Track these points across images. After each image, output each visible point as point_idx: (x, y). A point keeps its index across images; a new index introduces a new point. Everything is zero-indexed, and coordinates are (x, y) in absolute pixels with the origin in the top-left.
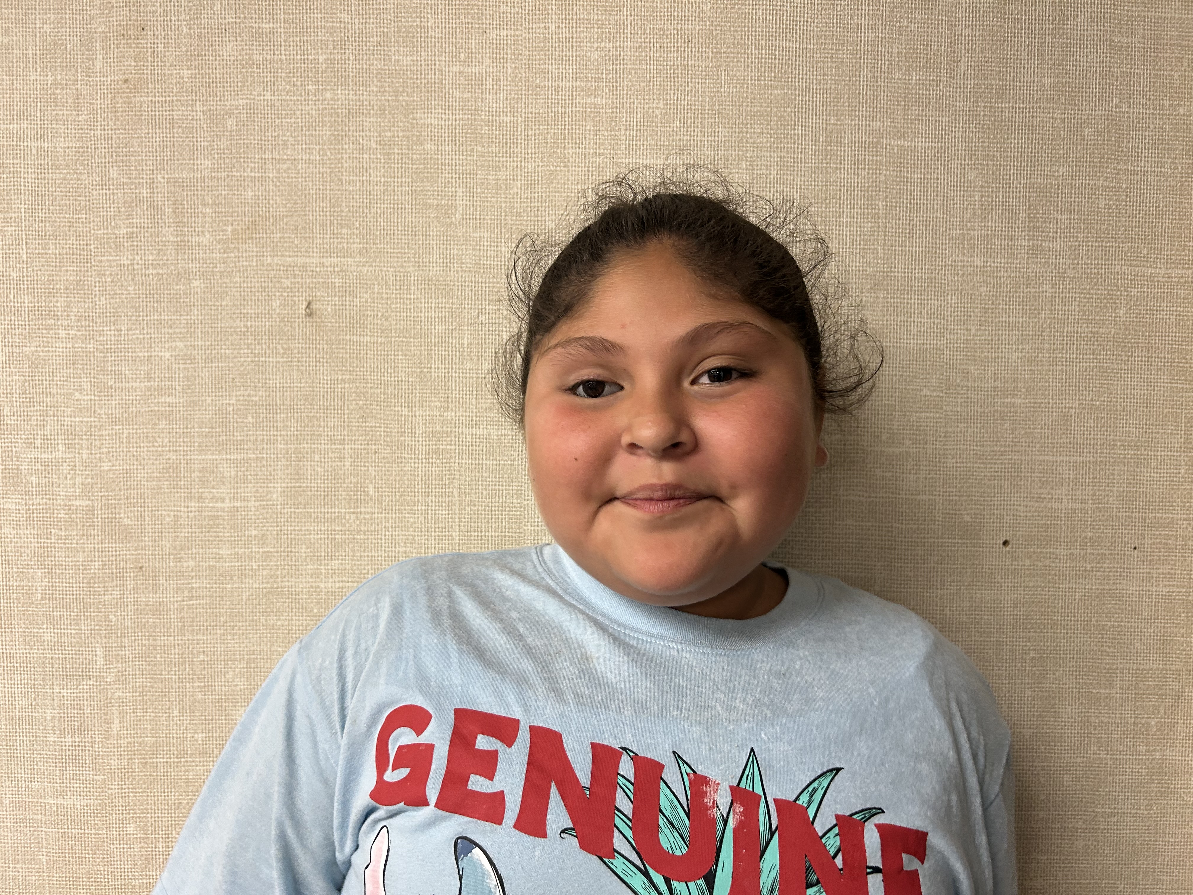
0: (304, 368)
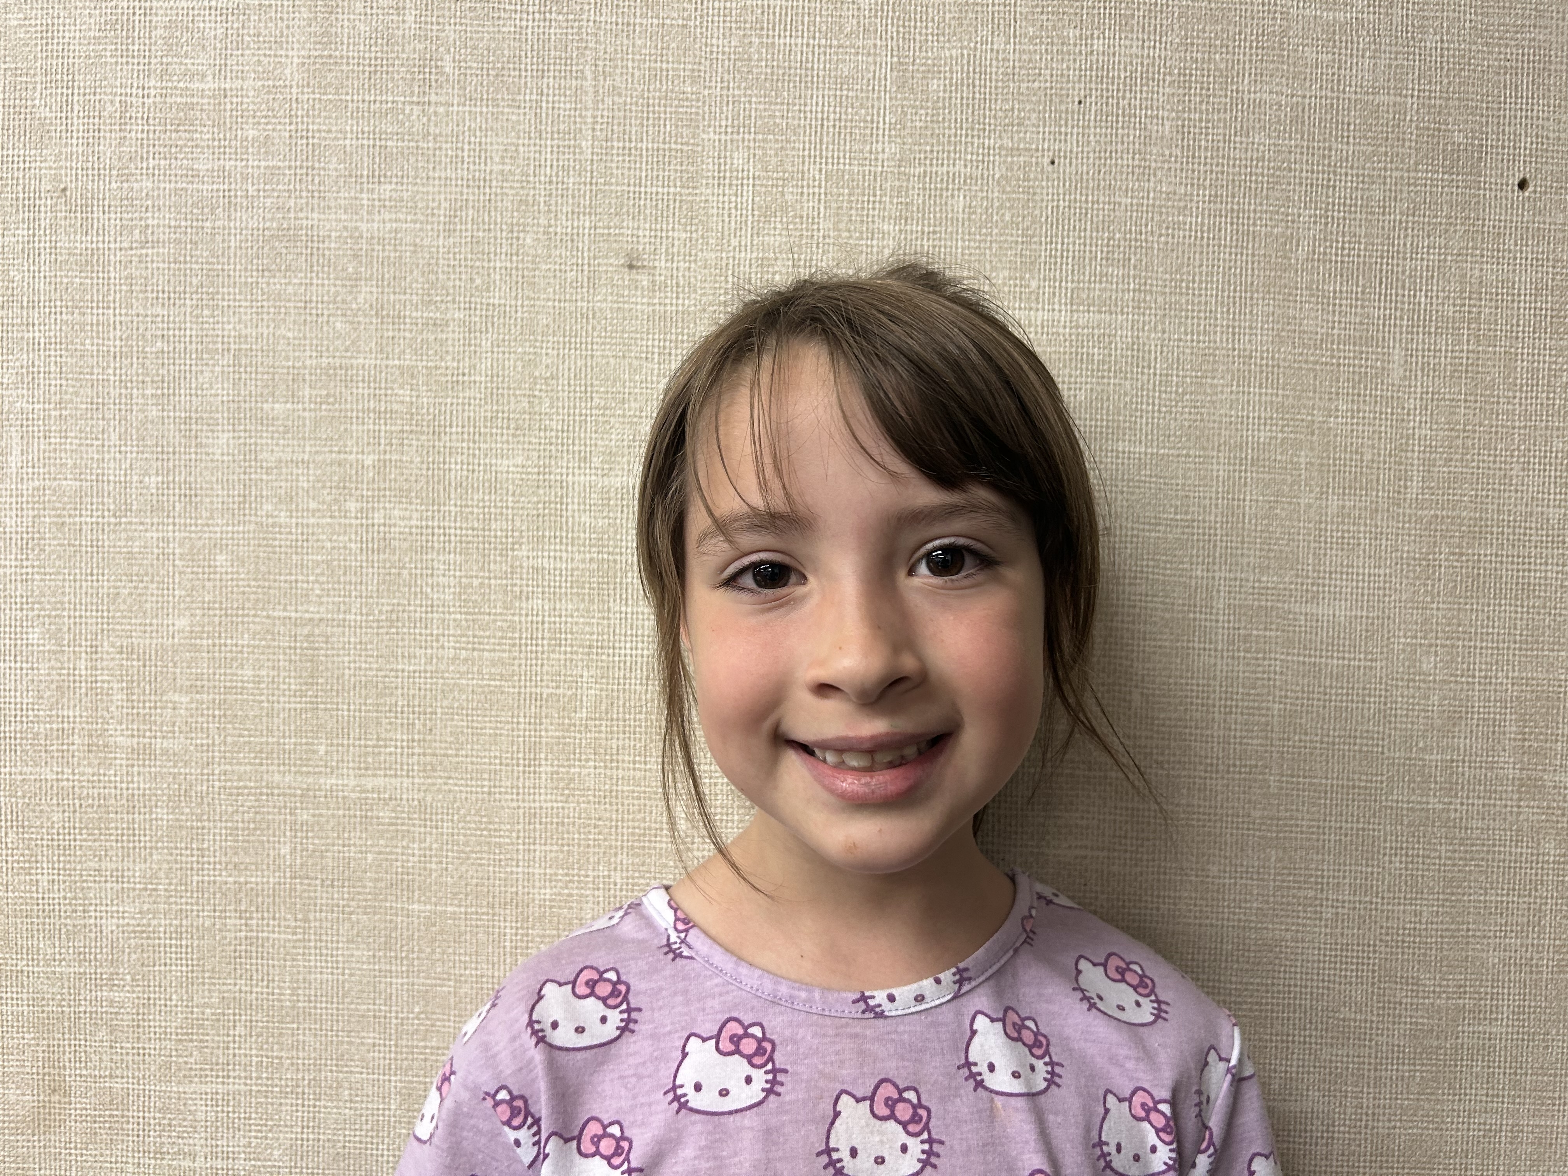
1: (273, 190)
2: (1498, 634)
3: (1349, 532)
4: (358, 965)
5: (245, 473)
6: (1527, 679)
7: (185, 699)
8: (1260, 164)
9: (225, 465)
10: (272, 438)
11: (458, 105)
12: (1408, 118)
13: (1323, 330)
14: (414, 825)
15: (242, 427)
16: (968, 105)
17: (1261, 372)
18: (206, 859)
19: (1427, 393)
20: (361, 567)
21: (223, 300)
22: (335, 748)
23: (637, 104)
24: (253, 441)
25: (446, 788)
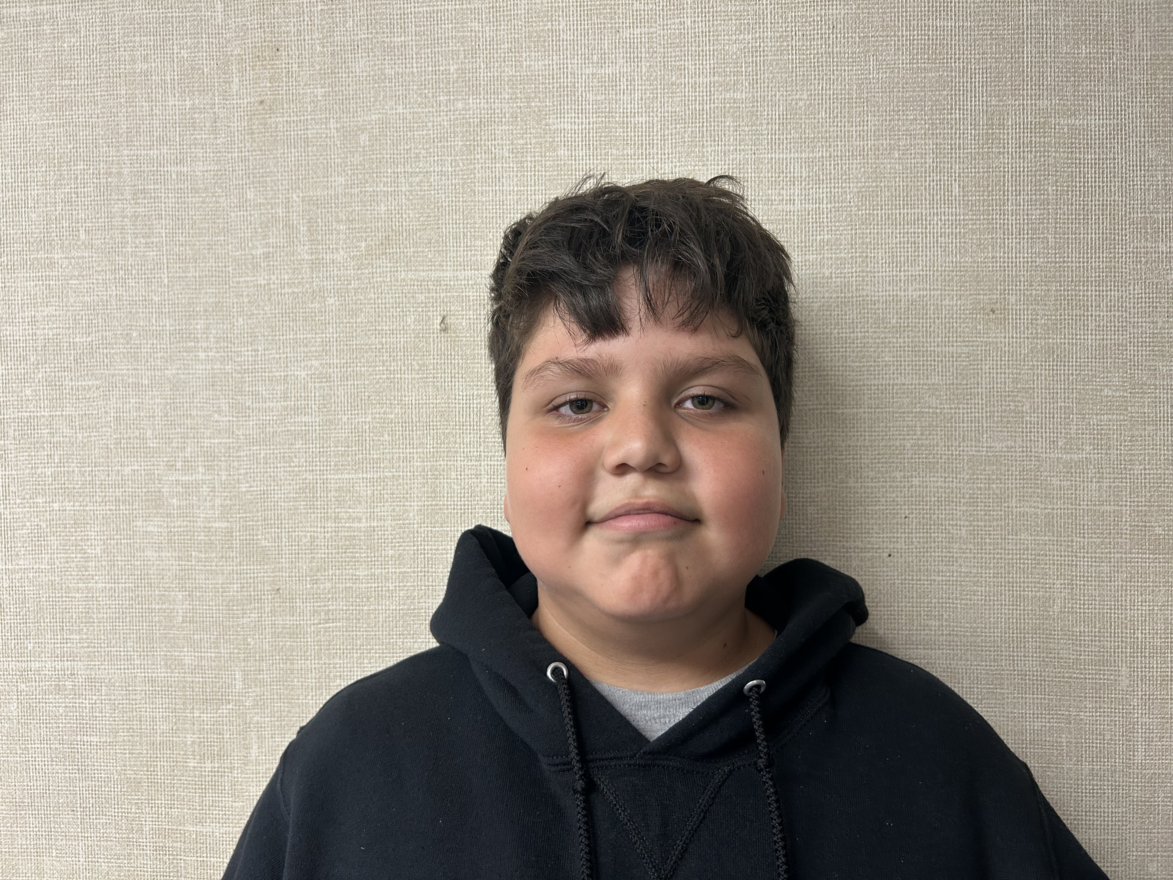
0: (439, 384)
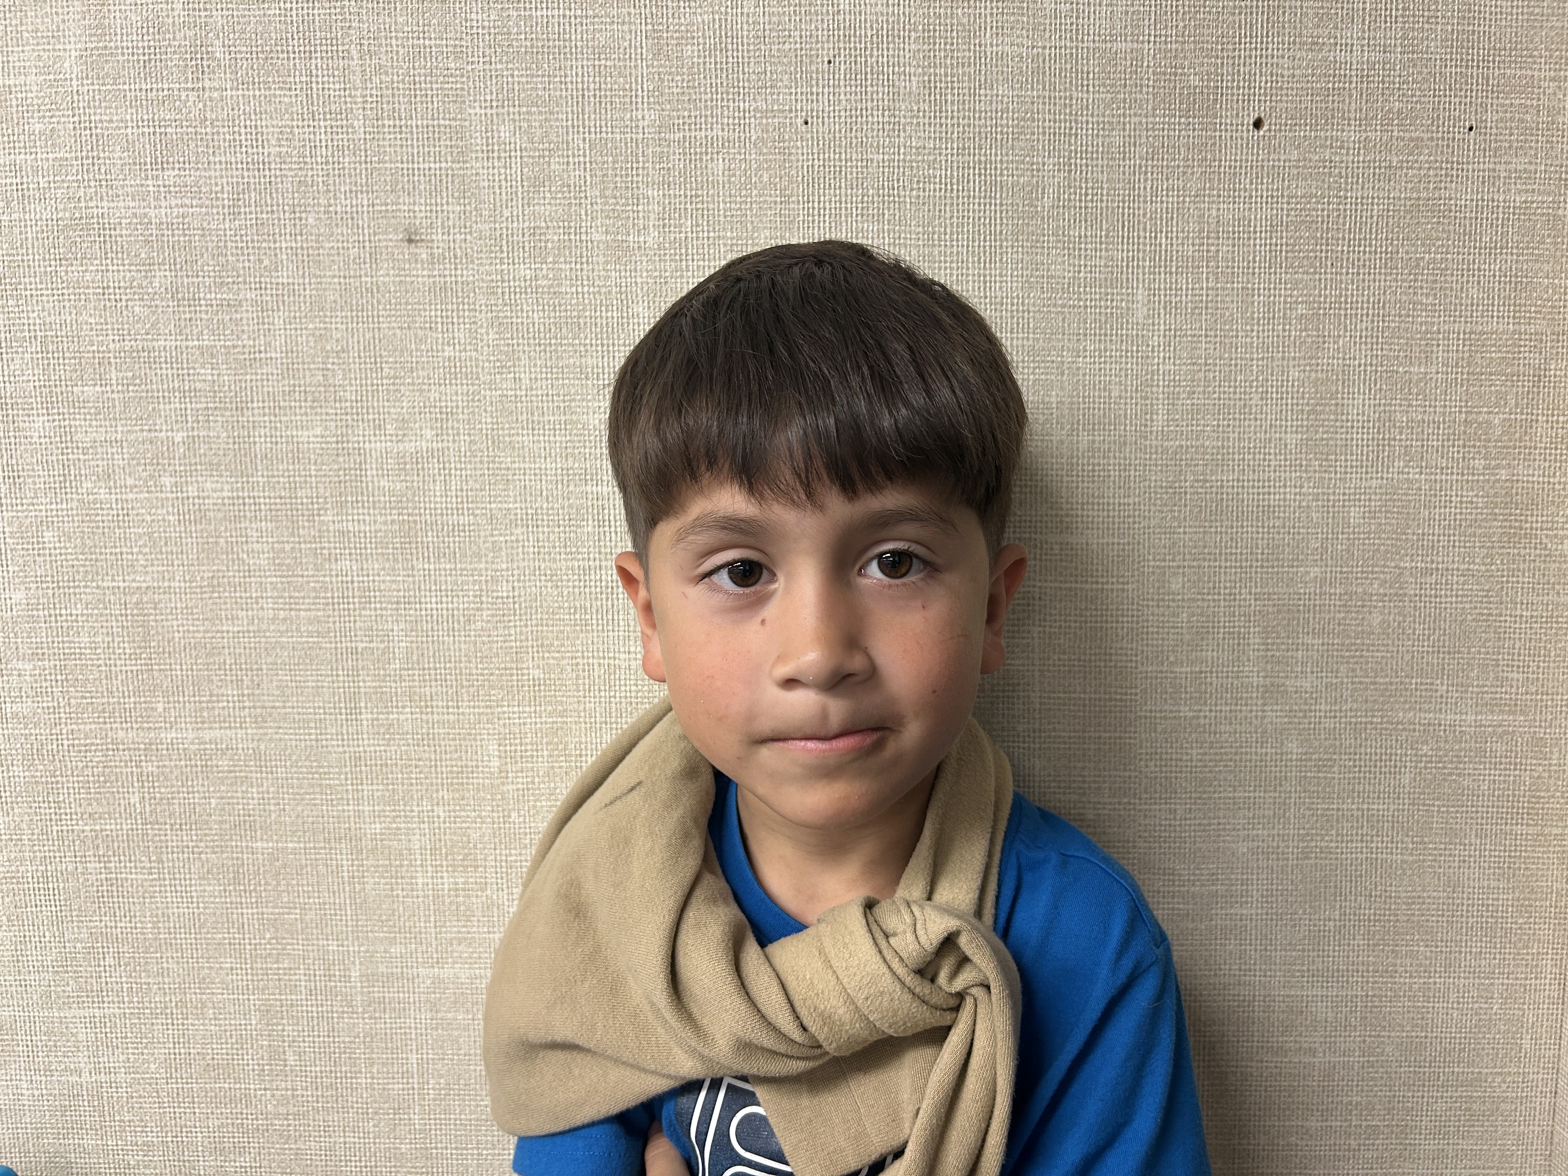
1: (63, 181)
2: (1241, 554)
3: (1099, 464)
4: (212, 899)
5: (62, 454)
6: (1269, 594)
7: (29, 666)
8: (1005, 115)
9: (44, 447)
10: (85, 420)
11: (231, 90)
12: (1145, 64)
13: (1071, 275)
14: (251, 772)
15: (55, 411)
16: (722, 69)
17: (1012, 317)
18: (62, 811)
19: (1170, 330)
20: (181, 537)
21: (26, 289)
22: (171, 705)
23: (403, 80)
24: (67, 423)
25: (277, 736)
